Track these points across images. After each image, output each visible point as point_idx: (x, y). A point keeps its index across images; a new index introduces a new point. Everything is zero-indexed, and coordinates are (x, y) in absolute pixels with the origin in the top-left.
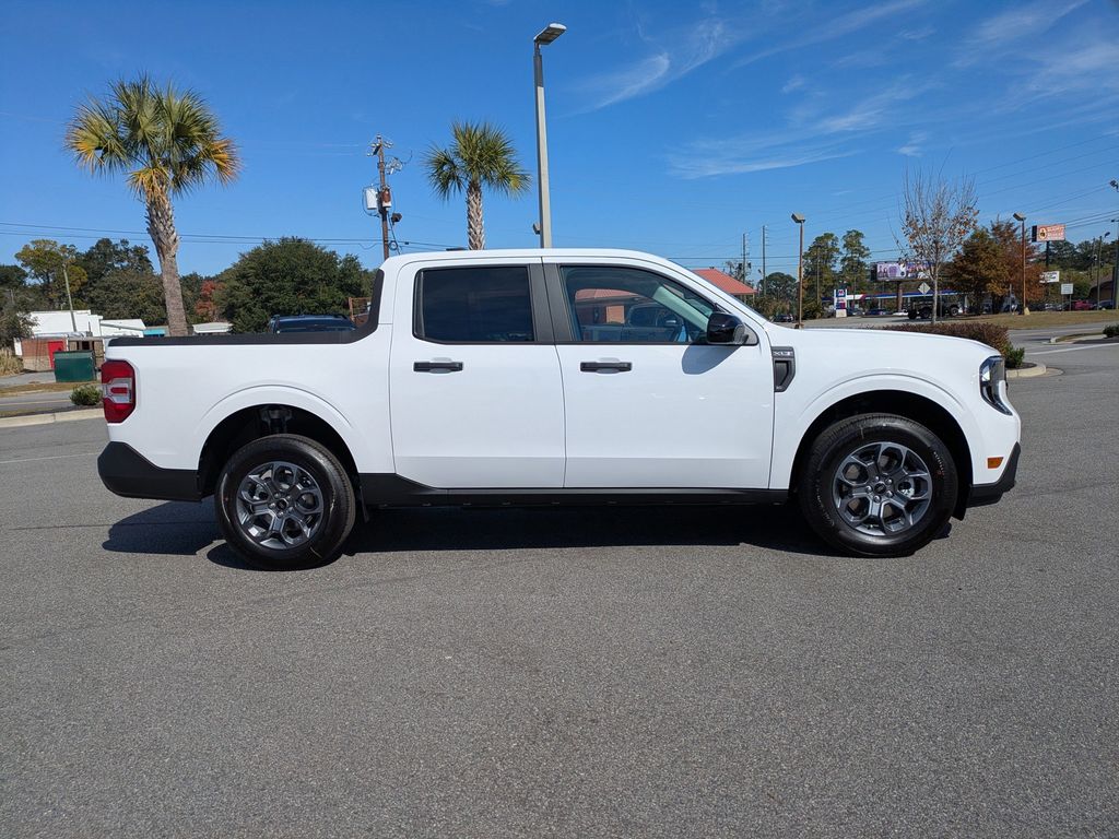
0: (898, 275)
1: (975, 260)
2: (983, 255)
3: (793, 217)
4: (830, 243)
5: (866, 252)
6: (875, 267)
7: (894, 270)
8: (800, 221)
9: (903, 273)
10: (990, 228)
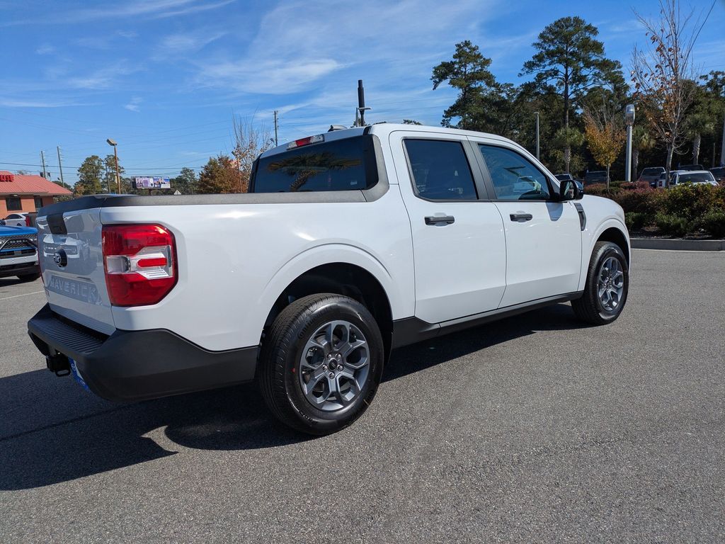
0: (149, 186)
1: (212, 178)
2: (217, 175)
3: (108, 141)
4: (96, 162)
5: (122, 170)
6: (135, 180)
7: (146, 182)
8: (113, 145)
9: (152, 185)
10: (217, 158)
